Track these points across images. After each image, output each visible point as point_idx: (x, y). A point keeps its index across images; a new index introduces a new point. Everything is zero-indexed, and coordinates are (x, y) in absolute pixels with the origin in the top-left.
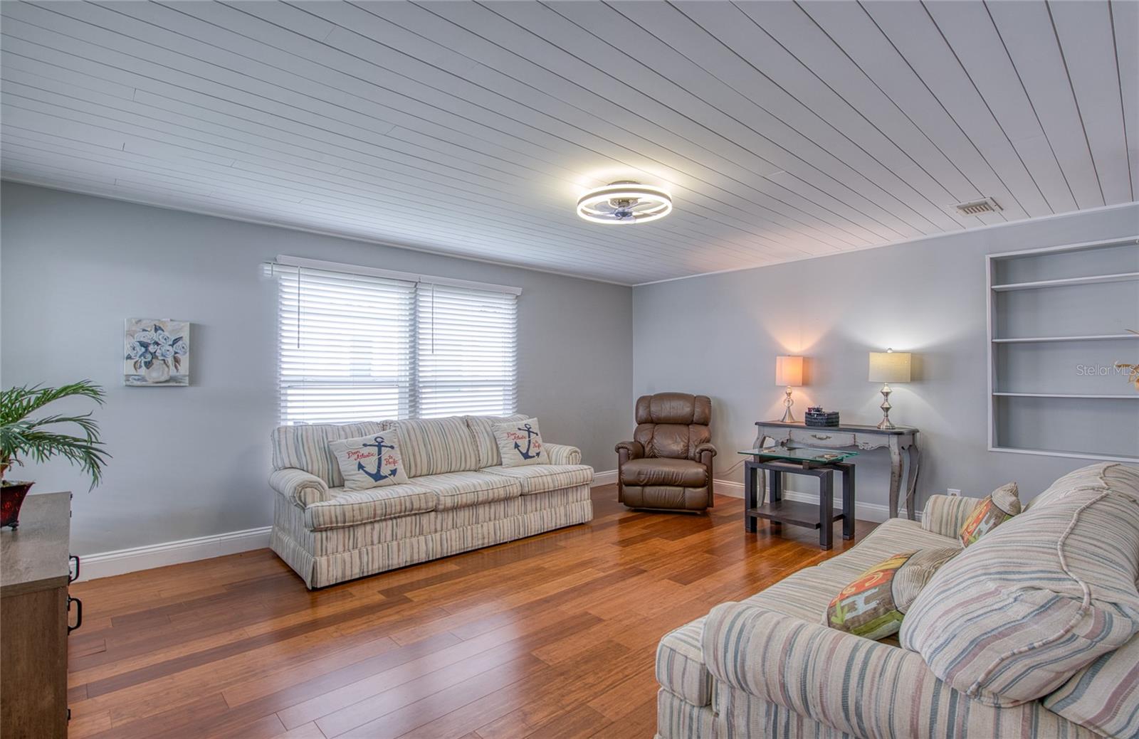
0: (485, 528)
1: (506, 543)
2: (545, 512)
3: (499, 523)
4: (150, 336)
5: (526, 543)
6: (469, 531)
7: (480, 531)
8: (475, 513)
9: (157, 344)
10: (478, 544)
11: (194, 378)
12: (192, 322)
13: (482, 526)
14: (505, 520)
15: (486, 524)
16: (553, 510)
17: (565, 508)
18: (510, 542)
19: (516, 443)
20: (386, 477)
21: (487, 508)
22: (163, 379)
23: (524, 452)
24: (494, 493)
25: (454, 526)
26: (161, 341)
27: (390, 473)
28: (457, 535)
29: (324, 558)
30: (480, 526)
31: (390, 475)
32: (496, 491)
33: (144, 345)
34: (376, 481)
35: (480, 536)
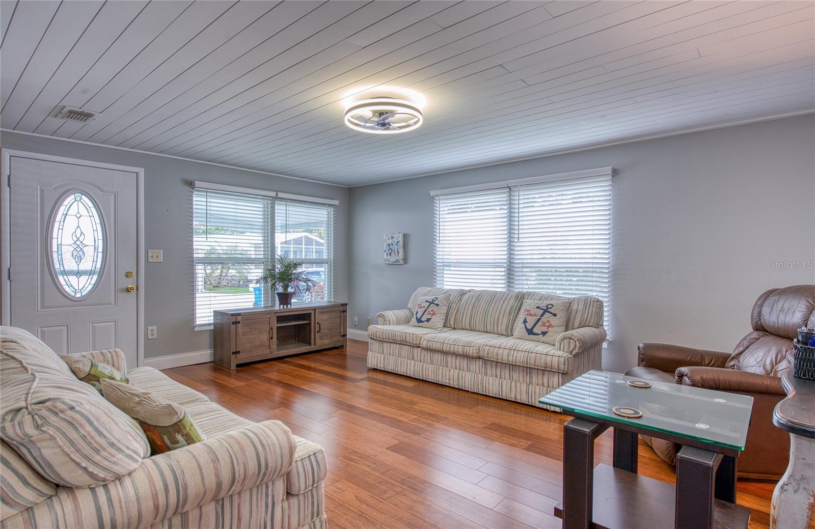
0: (452, 373)
1: (469, 391)
2: (504, 382)
3: (462, 374)
4: (390, 241)
5: (485, 399)
6: (441, 371)
7: (448, 373)
8: (445, 358)
9: (392, 245)
10: (445, 381)
11: (405, 260)
12: (405, 233)
13: (450, 370)
14: (467, 373)
15: (452, 370)
16: (513, 383)
17: (528, 386)
18: (472, 392)
19: (525, 319)
20: (423, 322)
21: (454, 358)
22: (394, 261)
23: (529, 327)
24: (454, 348)
25: (432, 363)
26: (394, 243)
27: (426, 320)
28: (433, 369)
29: (371, 353)
30: (448, 369)
31: (426, 321)
32: (456, 347)
33: (389, 245)
34: (418, 323)
35: (447, 377)
